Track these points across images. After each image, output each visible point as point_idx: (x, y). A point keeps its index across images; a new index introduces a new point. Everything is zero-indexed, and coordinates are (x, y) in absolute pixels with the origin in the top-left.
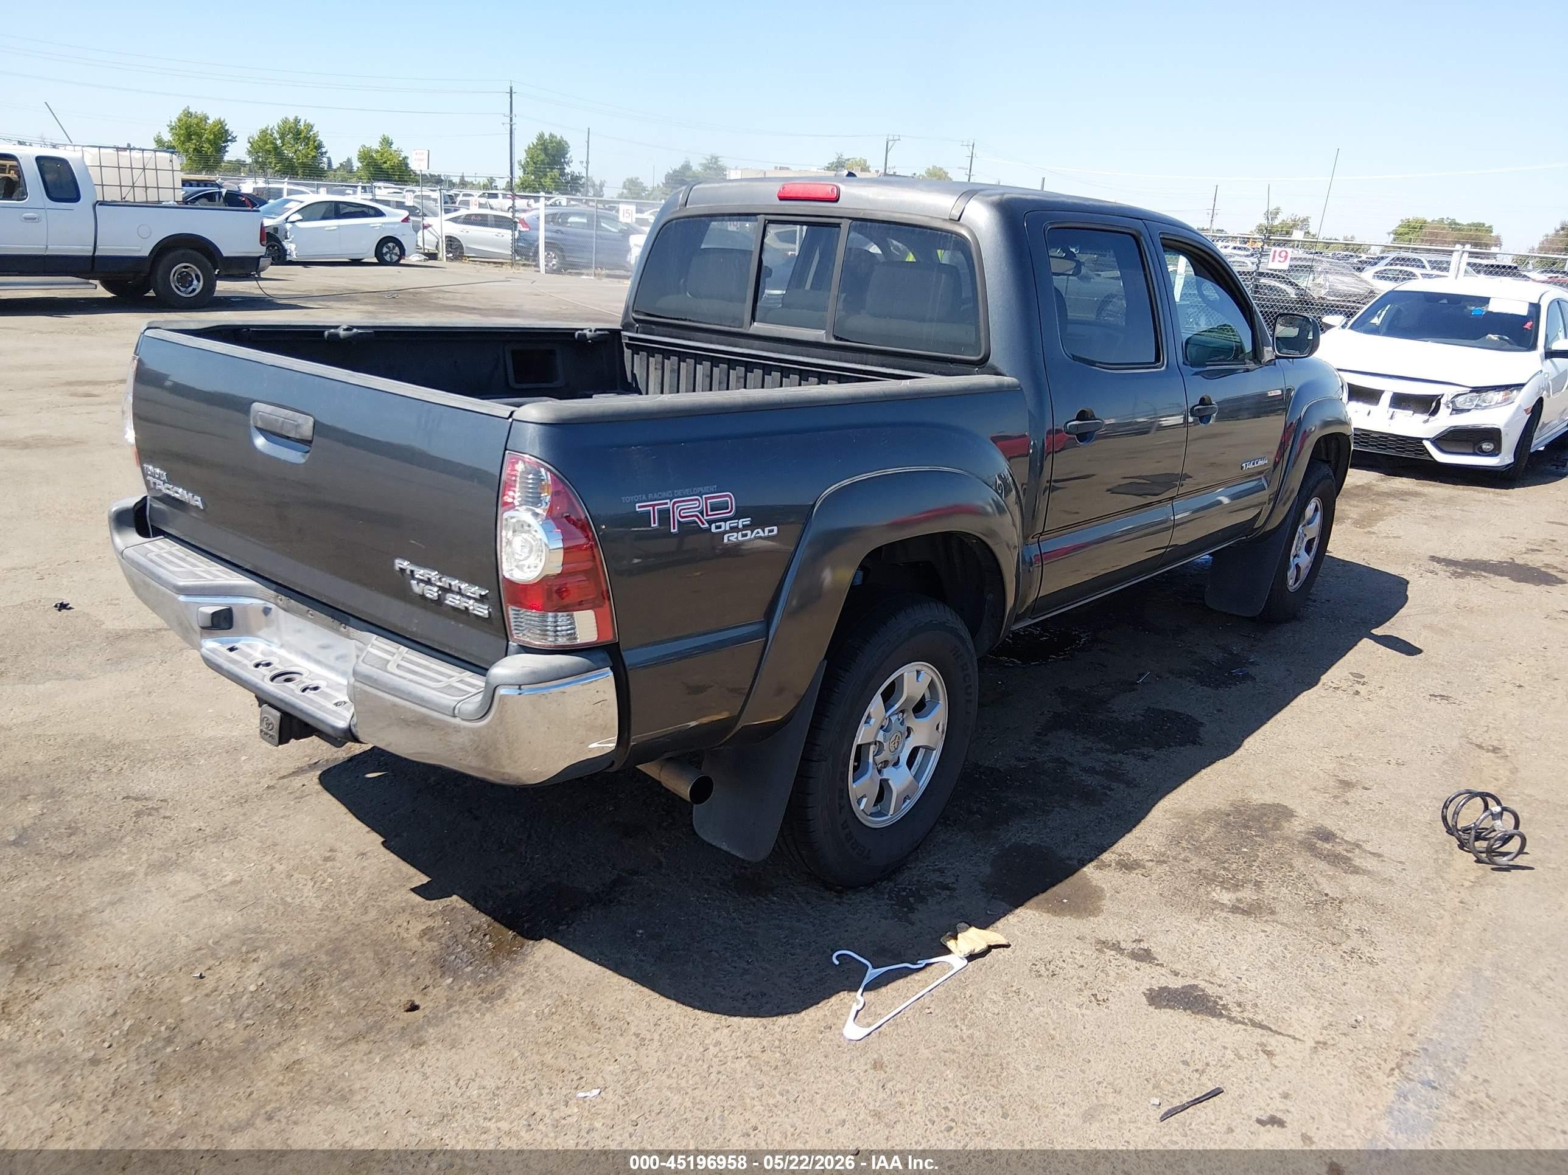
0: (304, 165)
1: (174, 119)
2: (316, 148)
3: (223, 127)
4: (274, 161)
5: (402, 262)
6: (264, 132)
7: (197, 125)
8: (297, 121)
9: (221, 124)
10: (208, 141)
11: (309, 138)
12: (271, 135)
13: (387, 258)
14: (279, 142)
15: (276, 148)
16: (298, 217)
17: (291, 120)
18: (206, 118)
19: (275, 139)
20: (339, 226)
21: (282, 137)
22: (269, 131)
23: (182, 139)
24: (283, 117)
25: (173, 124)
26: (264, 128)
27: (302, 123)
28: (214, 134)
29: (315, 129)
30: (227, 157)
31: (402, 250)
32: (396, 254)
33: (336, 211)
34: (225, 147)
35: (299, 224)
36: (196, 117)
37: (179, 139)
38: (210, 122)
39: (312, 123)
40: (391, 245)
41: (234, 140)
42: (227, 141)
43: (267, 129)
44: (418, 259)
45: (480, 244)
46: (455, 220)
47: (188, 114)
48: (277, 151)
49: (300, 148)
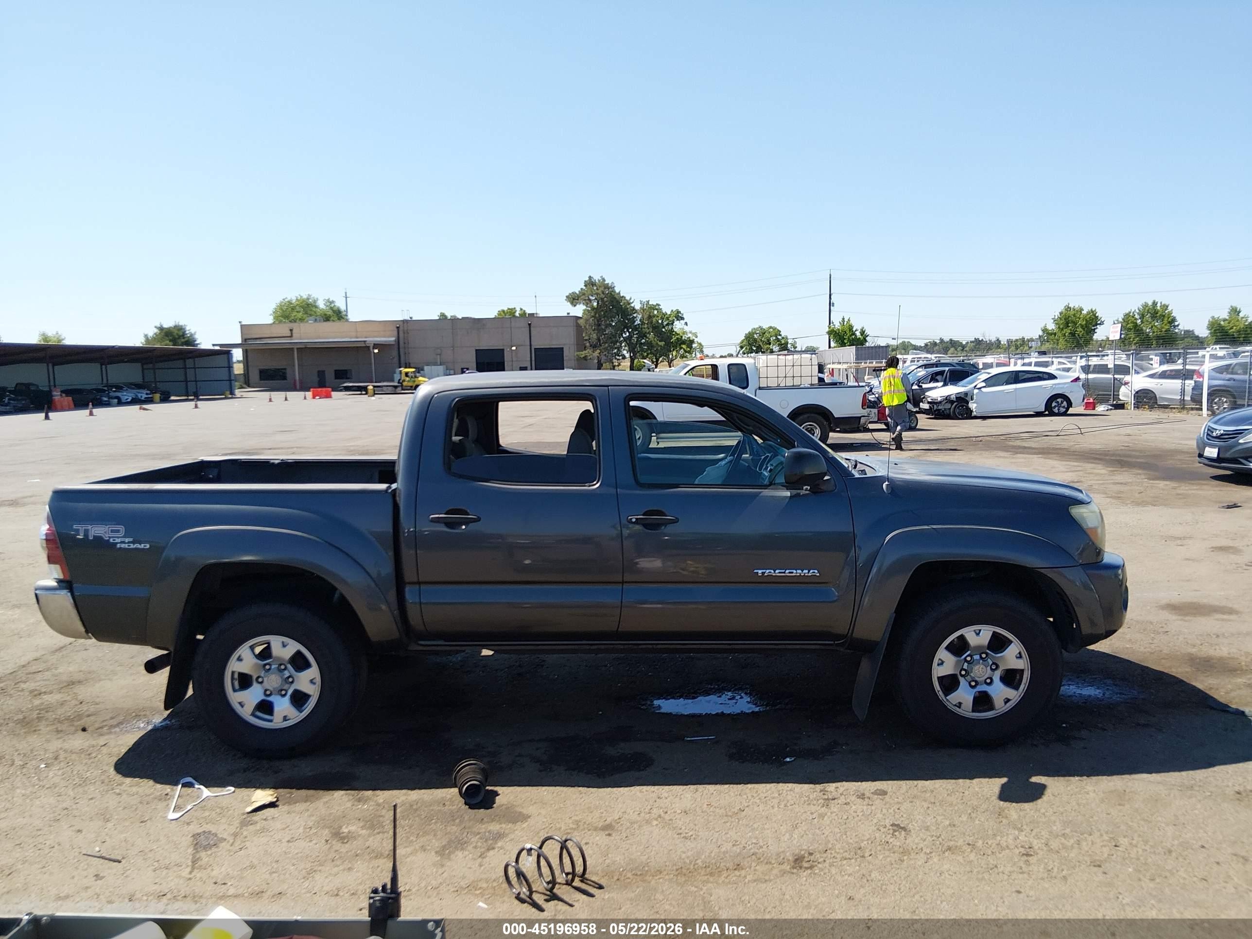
0: (1158, 338)
1: (1057, 314)
2: (1169, 322)
3: (1095, 315)
4: (1133, 336)
5: (1068, 413)
6: (1127, 315)
7: (1074, 315)
8: (1155, 304)
9: (1093, 313)
10: (1082, 326)
11: (1164, 316)
12: (1133, 317)
13: (1056, 410)
14: (1139, 321)
15: (1136, 325)
16: (984, 384)
17: (1150, 303)
18: (1082, 310)
19: (1136, 319)
20: (1016, 389)
21: (1142, 316)
22: (1131, 314)
23: (1061, 327)
24: (1143, 302)
25: (1056, 317)
26: (1127, 312)
27: (1159, 305)
28: (1086, 320)
29: (1170, 308)
30: (1096, 337)
31: (1070, 404)
32: (1064, 407)
33: (1016, 377)
34: (1094, 329)
35: (983, 390)
36: (1074, 310)
37: (1059, 327)
38: (1084, 312)
39: (1167, 304)
40: (1059, 400)
41: (1102, 323)
42: (1097, 324)
43: (1130, 312)
44: (1103, 409)
45: (1171, 394)
46: (1152, 376)
47: (1068, 308)
48: (1137, 329)
49: (1156, 324)
